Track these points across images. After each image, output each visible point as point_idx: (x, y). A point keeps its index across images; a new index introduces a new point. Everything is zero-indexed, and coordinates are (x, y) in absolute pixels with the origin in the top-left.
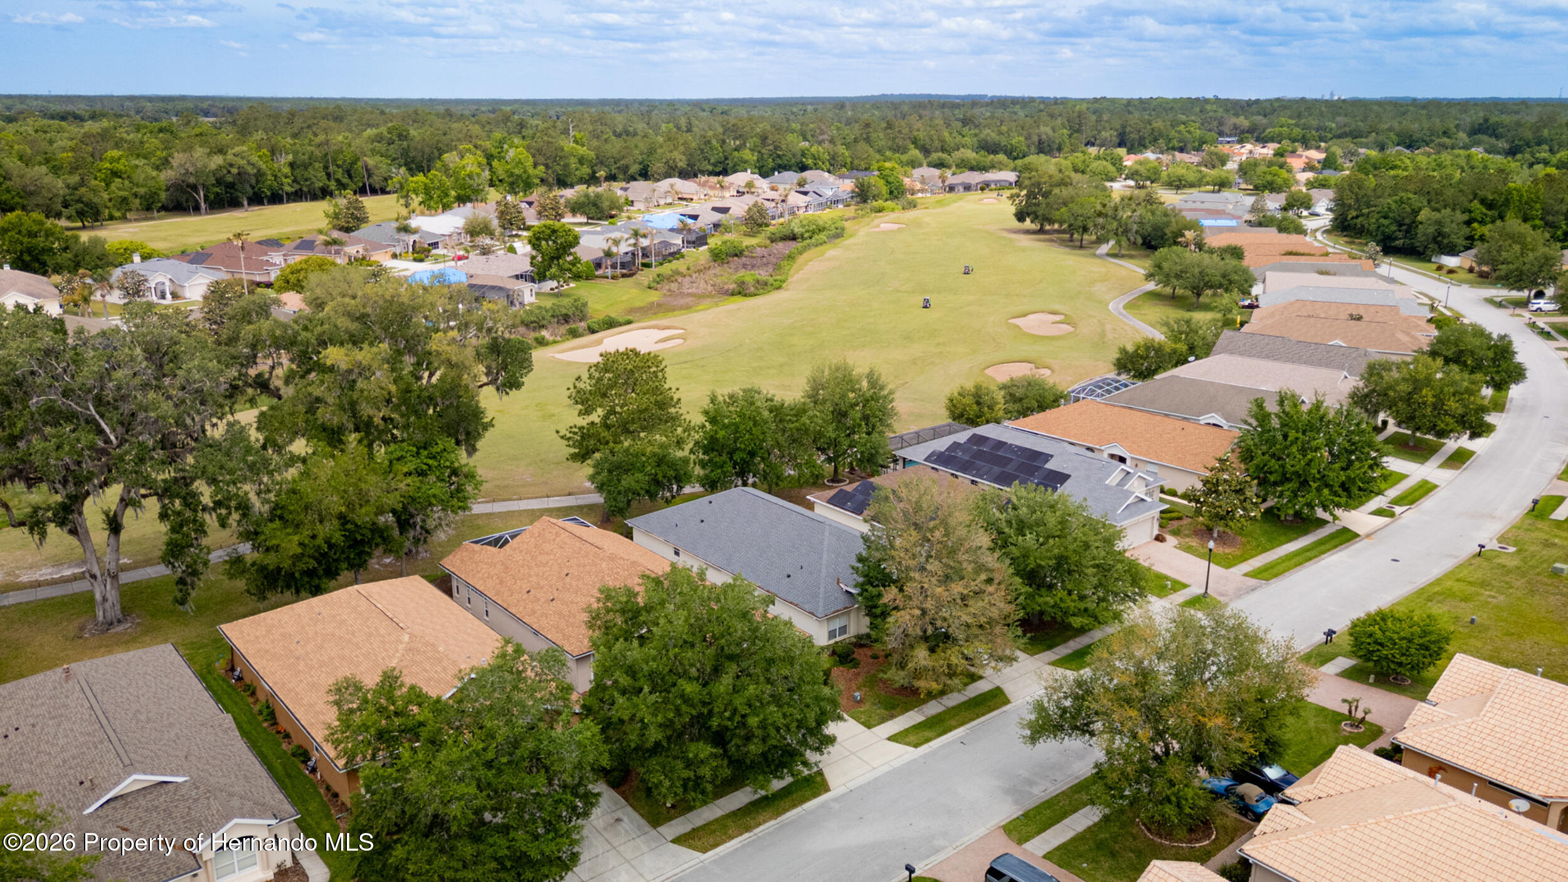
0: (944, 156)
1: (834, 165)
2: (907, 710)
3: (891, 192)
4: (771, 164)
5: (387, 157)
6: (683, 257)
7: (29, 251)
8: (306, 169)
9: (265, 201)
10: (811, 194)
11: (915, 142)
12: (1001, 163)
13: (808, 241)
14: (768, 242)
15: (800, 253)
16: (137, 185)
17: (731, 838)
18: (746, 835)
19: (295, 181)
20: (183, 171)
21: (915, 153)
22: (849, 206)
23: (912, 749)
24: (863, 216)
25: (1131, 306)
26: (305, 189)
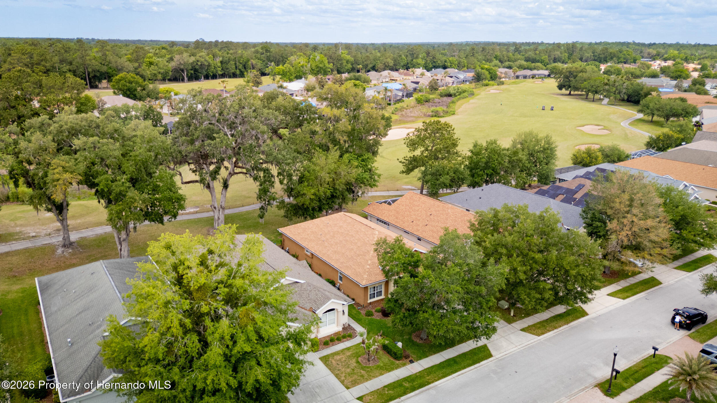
0: (511, 63)
1: (460, 67)
2: (610, 284)
3: (491, 77)
4: (431, 66)
5: (261, 60)
6: (403, 101)
7: (129, 90)
8: (227, 64)
9: (210, 78)
10: (454, 77)
11: (496, 57)
12: (538, 67)
13: (458, 97)
14: (439, 97)
15: (457, 101)
16: (160, 68)
17: (549, 331)
18: (556, 331)
19: (222, 69)
20: (179, 63)
21: (497, 62)
22: (471, 83)
23: (622, 300)
24: (479, 88)
25: (631, 124)
26: (226, 73)
